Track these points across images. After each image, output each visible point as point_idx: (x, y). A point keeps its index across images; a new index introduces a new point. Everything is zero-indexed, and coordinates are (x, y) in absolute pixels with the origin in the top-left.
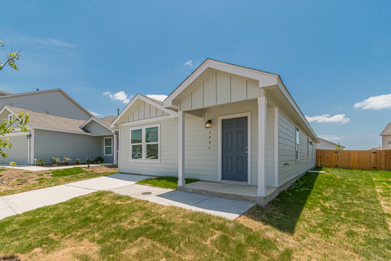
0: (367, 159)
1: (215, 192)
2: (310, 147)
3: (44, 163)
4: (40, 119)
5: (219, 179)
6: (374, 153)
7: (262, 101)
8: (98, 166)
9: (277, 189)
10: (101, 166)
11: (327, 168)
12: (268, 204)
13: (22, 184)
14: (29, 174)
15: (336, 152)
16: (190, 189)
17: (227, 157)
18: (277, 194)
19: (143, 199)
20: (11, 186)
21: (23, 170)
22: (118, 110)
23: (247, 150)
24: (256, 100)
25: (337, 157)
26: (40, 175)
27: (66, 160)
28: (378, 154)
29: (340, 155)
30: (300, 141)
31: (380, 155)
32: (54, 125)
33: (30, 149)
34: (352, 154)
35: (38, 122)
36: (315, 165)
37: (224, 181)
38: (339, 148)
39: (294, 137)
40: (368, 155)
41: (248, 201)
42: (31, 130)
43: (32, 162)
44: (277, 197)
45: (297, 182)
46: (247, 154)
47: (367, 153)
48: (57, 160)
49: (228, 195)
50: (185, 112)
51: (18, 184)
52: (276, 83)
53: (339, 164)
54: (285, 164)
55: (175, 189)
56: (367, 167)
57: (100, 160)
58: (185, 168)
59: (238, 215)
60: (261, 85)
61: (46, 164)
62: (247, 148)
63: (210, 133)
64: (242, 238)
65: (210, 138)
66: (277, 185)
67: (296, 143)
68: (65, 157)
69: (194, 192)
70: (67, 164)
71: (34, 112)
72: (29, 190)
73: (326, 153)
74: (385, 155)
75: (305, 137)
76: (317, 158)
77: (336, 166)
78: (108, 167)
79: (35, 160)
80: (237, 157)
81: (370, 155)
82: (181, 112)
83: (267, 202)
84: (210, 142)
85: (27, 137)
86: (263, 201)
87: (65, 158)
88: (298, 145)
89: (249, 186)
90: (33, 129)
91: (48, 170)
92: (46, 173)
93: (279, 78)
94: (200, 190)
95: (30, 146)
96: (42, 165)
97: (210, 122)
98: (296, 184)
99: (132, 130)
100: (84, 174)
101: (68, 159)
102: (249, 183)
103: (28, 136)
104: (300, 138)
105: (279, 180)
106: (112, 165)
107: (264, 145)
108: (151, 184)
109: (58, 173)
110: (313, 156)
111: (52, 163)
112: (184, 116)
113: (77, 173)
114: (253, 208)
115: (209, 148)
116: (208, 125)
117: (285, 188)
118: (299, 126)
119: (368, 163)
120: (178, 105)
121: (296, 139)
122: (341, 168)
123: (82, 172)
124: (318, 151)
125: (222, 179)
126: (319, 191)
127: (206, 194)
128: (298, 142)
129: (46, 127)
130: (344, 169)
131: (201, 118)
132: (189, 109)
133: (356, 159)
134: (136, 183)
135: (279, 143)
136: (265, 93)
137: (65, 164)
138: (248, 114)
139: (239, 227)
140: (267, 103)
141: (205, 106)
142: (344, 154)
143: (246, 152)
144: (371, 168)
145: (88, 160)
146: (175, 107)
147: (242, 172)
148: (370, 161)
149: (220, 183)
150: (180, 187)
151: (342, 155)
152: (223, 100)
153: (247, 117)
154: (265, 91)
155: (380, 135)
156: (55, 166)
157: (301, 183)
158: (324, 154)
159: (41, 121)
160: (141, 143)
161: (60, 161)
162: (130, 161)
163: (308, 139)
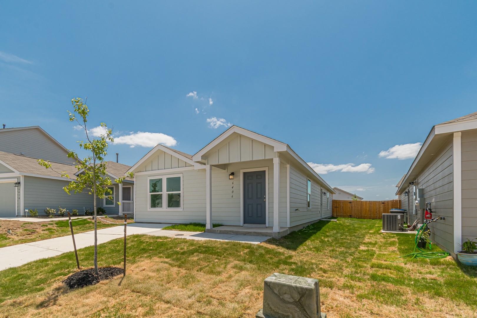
0: (377, 209)
1: (239, 232)
2: (324, 197)
3: (37, 214)
4: (27, 164)
5: (242, 223)
6: (383, 203)
7: (276, 161)
8: (103, 217)
9: (289, 229)
10: (106, 217)
11: (342, 218)
12: (282, 238)
13: (32, 234)
14: (32, 225)
15: (350, 203)
16: (218, 230)
17: (248, 204)
18: (289, 233)
19: (181, 238)
20: (20, 236)
21: (19, 221)
22: (117, 154)
23: (265, 198)
24: (272, 160)
25: (351, 207)
26: (44, 226)
27: (62, 211)
28: (386, 204)
29: (353, 205)
30: (311, 192)
31: (388, 205)
32: (46, 172)
33: (19, 198)
34: (364, 204)
35: (26, 168)
36: (331, 215)
37: (246, 225)
38: (355, 199)
39: (305, 187)
40: (378, 205)
41: (266, 236)
42: (20, 177)
43: (22, 213)
44: (289, 234)
45: (308, 227)
46: (265, 201)
47: (377, 204)
48: (52, 211)
49: (251, 232)
50: (211, 166)
51: (27, 234)
52: (286, 150)
53: (353, 214)
54: (296, 210)
55: (203, 232)
56: (377, 217)
57: (101, 211)
58: (212, 215)
59: (260, 243)
60: (275, 150)
61: (39, 216)
62: (265, 197)
63: (233, 183)
64: (263, 252)
65: (233, 188)
66: (289, 226)
67: (307, 194)
68: (61, 207)
69: (221, 232)
70: (62, 215)
71: (17, 156)
72: (49, 238)
73: (341, 204)
74: (392, 205)
75: (318, 189)
76: (333, 208)
77: (350, 216)
78: (114, 218)
79: (27, 210)
80: (257, 205)
81: (379, 205)
82: (209, 166)
83: (281, 236)
84: (233, 192)
85: (16, 185)
86: (277, 235)
87: (61, 209)
88: (310, 195)
89: (266, 228)
90: (22, 176)
91: (49, 221)
92: (50, 224)
93: (288, 146)
94: (227, 231)
95: (19, 195)
96: (35, 216)
97: (233, 174)
98: (307, 228)
99: (150, 179)
100: (91, 225)
101: (64, 210)
102: (267, 225)
103: (16, 183)
104: (311, 188)
105: (291, 222)
106: (117, 217)
107: (278, 194)
108: (178, 229)
109: (63, 224)
110: (328, 206)
111: (47, 215)
112: (211, 169)
113: (85, 224)
114: (270, 239)
115: (232, 197)
116: (231, 177)
117: (296, 230)
118: (311, 179)
119: (378, 212)
120: (206, 160)
121: (307, 190)
122: (354, 218)
123: (89, 223)
124: (334, 202)
125: (244, 223)
126: (324, 232)
127: (232, 233)
128: (309, 192)
129: (38, 174)
130: (357, 218)
131: (224, 170)
132: (217, 163)
133: (368, 209)
134: (162, 230)
135: (290, 193)
136: (279, 155)
137: (61, 216)
138: (266, 169)
139: (260, 247)
140: (281, 162)
141: (231, 162)
142: (357, 205)
143: (264, 200)
144: (380, 217)
145: (87, 211)
146: (204, 161)
147: (261, 217)
148: (379, 211)
149: (242, 226)
150: (208, 230)
151: (355, 205)
152: (246, 158)
153: (265, 171)
154: (279, 153)
155: (396, 187)
156: (51, 218)
157: (312, 227)
158: (339, 205)
159: (29, 166)
160: (162, 192)
161: (55, 212)
162: (149, 210)
163: (321, 190)
